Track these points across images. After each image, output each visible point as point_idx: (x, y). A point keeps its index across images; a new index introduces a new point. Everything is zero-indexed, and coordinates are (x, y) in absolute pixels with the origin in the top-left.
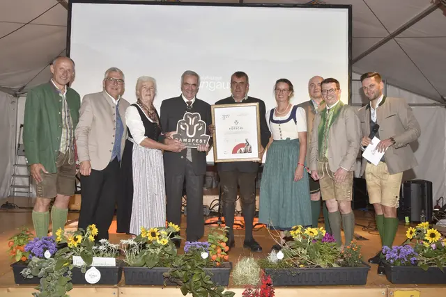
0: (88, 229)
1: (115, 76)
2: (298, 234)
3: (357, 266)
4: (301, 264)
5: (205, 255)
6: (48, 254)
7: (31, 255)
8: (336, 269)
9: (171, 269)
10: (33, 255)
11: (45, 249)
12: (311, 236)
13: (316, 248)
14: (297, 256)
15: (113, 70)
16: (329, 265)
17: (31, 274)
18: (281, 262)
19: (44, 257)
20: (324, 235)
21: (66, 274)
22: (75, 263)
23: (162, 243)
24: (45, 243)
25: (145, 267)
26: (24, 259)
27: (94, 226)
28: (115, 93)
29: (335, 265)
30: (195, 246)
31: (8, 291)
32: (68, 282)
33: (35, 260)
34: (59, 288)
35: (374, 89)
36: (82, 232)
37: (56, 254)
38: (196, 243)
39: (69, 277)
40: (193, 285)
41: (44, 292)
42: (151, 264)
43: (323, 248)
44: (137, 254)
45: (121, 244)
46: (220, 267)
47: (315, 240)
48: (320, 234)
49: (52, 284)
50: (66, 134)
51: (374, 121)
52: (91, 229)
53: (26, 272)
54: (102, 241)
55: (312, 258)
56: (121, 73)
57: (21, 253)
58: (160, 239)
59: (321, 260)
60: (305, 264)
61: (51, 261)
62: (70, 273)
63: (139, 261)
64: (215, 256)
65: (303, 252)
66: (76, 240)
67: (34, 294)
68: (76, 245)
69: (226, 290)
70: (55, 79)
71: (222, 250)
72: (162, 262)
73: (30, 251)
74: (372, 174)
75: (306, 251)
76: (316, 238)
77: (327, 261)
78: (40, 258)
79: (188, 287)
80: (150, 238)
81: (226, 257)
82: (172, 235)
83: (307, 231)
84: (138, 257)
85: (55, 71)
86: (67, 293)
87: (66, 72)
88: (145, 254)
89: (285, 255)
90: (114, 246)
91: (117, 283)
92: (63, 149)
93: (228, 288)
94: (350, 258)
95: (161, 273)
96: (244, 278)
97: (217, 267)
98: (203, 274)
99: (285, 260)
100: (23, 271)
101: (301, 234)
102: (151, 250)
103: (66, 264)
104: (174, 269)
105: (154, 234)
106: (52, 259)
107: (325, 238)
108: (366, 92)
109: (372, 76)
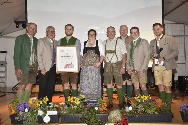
0: (44, 98)
2: (138, 98)
3: (167, 113)
4: (140, 112)
5: (96, 109)
6: (26, 110)
7: (19, 111)
9: (82, 115)
10: (20, 110)
11: (25, 108)
12: (144, 99)
13: (147, 105)
14: (138, 108)
15: (50, 27)
16: (153, 112)
17: (19, 119)
18: (131, 111)
19: (25, 112)
21: (35, 119)
22: (39, 114)
23: (78, 103)
24: (25, 105)
25: (70, 115)
26: (16, 113)
27: (46, 97)
29: (156, 113)
30: (92, 105)
32: (36, 122)
33: (21, 113)
35: (159, 31)
36: (42, 100)
37: (30, 110)
39: (36, 120)
42: (73, 113)
43: (150, 105)
44: (66, 109)
45: (59, 105)
46: (103, 114)
47: (146, 101)
48: (148, 98)
49: (29, 123)
50: (32, 57)
51: (158, 46)
52: (45, 98)
54: (51, 103)
55: (145, 109)
56: (54, 28)
57: (14, 110)
58: (77, 102)
59: (149, 110)
60: (142, 112)
61: (28, 113)
62: (36, 118)
63: (67, 112)
64: (101, 109)
65: (141, 107)
66: (39, 103)
68: (39, 105)
70: (29, 33)
71: (104, 106)
72: (78, 112)
73: (18, 109)
74: (157, 71)
76: (147, 100)
78: (23, 112)
79: (90, 123)
81: (106, 109)
82: (82, 100)
83: (142, 97)
85: (29, 29)
87: (33, 29)
88: (70, 109)
89: (133, 108)
90: (56, 106)
91: (58, 122)
92: (31, 63)
93: (107, 123)
94: (163, 110)
95: (78, 117)
96: (114, 119)
97: (102, 114)
98: (96, 116)
99: (133, 110)
100: (16, 118)
101: (140, 98)
102: (73, 107)
103: (35, 114)
104: (84, 115)
105: (74, 100)
106: (29, 112)
107: (151, 100)
108: (155, 32)
109: (159, 25)
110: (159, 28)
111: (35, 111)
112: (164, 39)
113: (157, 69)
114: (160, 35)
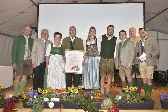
1: (45, 32)
3: (150, 102)
4: (128, 101)
5: (92, 97)
6: (35, 97)
8: (142, 103)
9: (80, 102)
10: (30, 97)
11: (34, 95)
12: (132, 90)
13: (134, 95)
14: (127, 98)
15: (44, 30)
16: (139, 101)
17: (29, 104)
19: (34, 98)
20: (137, 90)
22: (45, 100)
23: (76, 93)
24: (34, 93)
25: (70, 102)
26: (27, 99)
28: (45, 38)
29: (141, 101)
31: (21, 110)
32: (43, 107)
33: (31, 99)
34: (39, 109)
35: (144, 34)
37: (38, 97)
38: (89, 93)
40: (88, 108)
41: (34, 111)
42: (72, 101)
43: (136, 95)
44: (67, 97)
45: (61, 93)
47: (133, 92)
48: (135, 89)
49: (37, 107)
51: (143, 46)
52: (50, 88)
53: (28, 103)
55: (132, 98)
56: (47, 31)
57: (25, 97)
58: (76, 91)
59: (136, 99)
60: (130, 101)
62: (43, 104)
63: (68, 99)
64: (96, 98)
65: (129, 96)
66: (45, 91)
67: (30, 111)
68: (45, 93)
69: (100, 110)
71: (98, 96)
72: (77, 100)
74: (142, 66)
75: (130, 96)
77: (138, 100)
79: (86, 109)
80: (72, 91)
81: (100, 98)
82: (80, 90)
83: (130, 89)
84: (67, 98)
85: (24, 31)
86: (42, 111)
87: (28, 31)
88: (70, 97)
89: (122, 97)
90: (59, 94)
91: (60, 108)
93: (101, 110)
94: (147, 99)
95: (77, 104)
96: (107, 106)
97: (97, 102)
98: (92, 104)
99: (122, 99)
100: (27, 103)
101: (128, 89)
102: (72, 95)
103: (42, 100)
104: (81, 102)
105: (73, 90)
106: (37, 99)
107: (137, 91)
108: (141, 35)
109: (143, 29)
110: (144, 31)
111: (42, 98)
112: (148, 40)
113: (142, 65)
114: (144, 37)
